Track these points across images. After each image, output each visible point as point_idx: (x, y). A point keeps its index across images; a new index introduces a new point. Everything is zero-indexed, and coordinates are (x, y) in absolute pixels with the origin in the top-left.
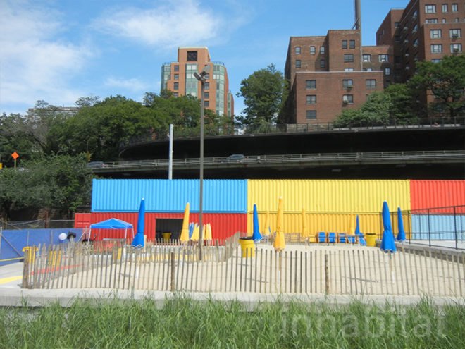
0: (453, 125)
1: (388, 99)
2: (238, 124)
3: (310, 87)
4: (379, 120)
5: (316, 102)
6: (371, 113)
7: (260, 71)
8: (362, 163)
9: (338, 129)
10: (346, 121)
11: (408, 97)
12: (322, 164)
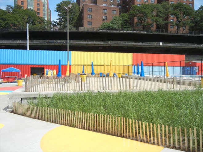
0: (144, 32)
1: (121, 20)
3: (89, 11)
4: (117, 28)
5: (92, 18)
6: (115, 25)
7: (67, 1)
8: (111, 46)
9: (102, 31)
10: (104, 27)
11: (128, 19)
12: (95, 45)
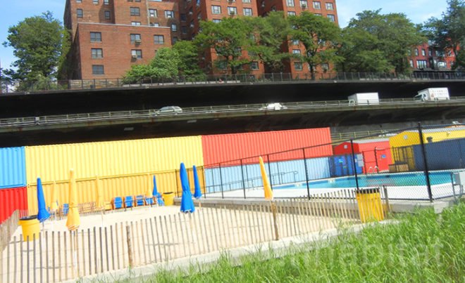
1: (176, 56)
2: (7, 79)
3: (95, 39)
4: (169, 76)
5: (102, 55)
6: (162, 70)
7: (32, 18)
8: (155, 121)
9: (128, 86)
10: (137, 77)
11: (194, 54)
12: (113, 123)
